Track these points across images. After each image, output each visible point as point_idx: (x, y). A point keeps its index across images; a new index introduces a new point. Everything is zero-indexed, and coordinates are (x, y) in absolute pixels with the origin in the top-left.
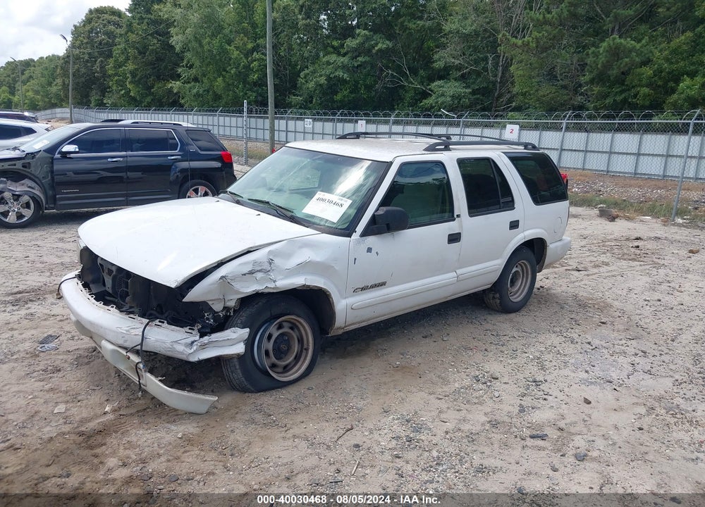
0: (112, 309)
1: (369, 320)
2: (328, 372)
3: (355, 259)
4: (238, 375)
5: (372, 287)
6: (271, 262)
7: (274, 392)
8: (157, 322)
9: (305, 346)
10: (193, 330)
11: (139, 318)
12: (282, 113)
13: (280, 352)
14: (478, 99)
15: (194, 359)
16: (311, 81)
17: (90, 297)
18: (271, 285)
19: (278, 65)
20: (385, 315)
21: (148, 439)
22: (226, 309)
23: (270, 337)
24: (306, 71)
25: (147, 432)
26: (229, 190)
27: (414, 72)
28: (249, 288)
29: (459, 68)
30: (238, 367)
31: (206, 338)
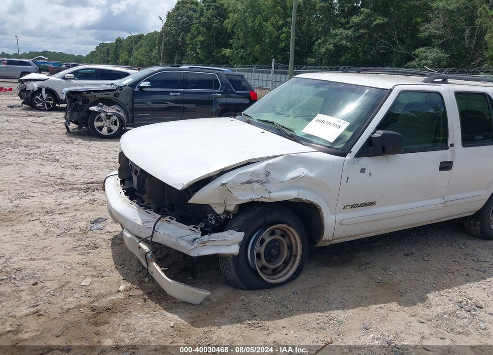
0: (133, 204)
1: (356, 235)
2: (313, 278)
3: (348, 178)
4: (232, 273)
5: (362, 205)
6: (267, 174)
7: (262, 292)
8: (168, 218)
9: (294, 253)
10: (197, 228)
11: (154, 213)
12: (299, 69)
13: (270, 256)
14: (454, 62)
15: (194, 254)
16: (323, 48)
17: (122, 191)
18: (267, 195)
19: (300, 36)
20: (371, 232)
21: (144, 324)
22: (226, 212)
23: (262, 241)
24: (320, 41)
25: (145, 316)
26: (244, 112)
27: (402, 41)
28: (245, 197)
29: (440, 37)
30: (232, 265)
31: (206, 236)
